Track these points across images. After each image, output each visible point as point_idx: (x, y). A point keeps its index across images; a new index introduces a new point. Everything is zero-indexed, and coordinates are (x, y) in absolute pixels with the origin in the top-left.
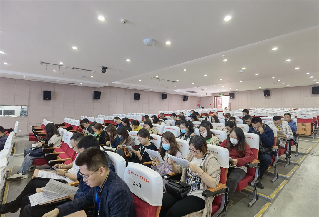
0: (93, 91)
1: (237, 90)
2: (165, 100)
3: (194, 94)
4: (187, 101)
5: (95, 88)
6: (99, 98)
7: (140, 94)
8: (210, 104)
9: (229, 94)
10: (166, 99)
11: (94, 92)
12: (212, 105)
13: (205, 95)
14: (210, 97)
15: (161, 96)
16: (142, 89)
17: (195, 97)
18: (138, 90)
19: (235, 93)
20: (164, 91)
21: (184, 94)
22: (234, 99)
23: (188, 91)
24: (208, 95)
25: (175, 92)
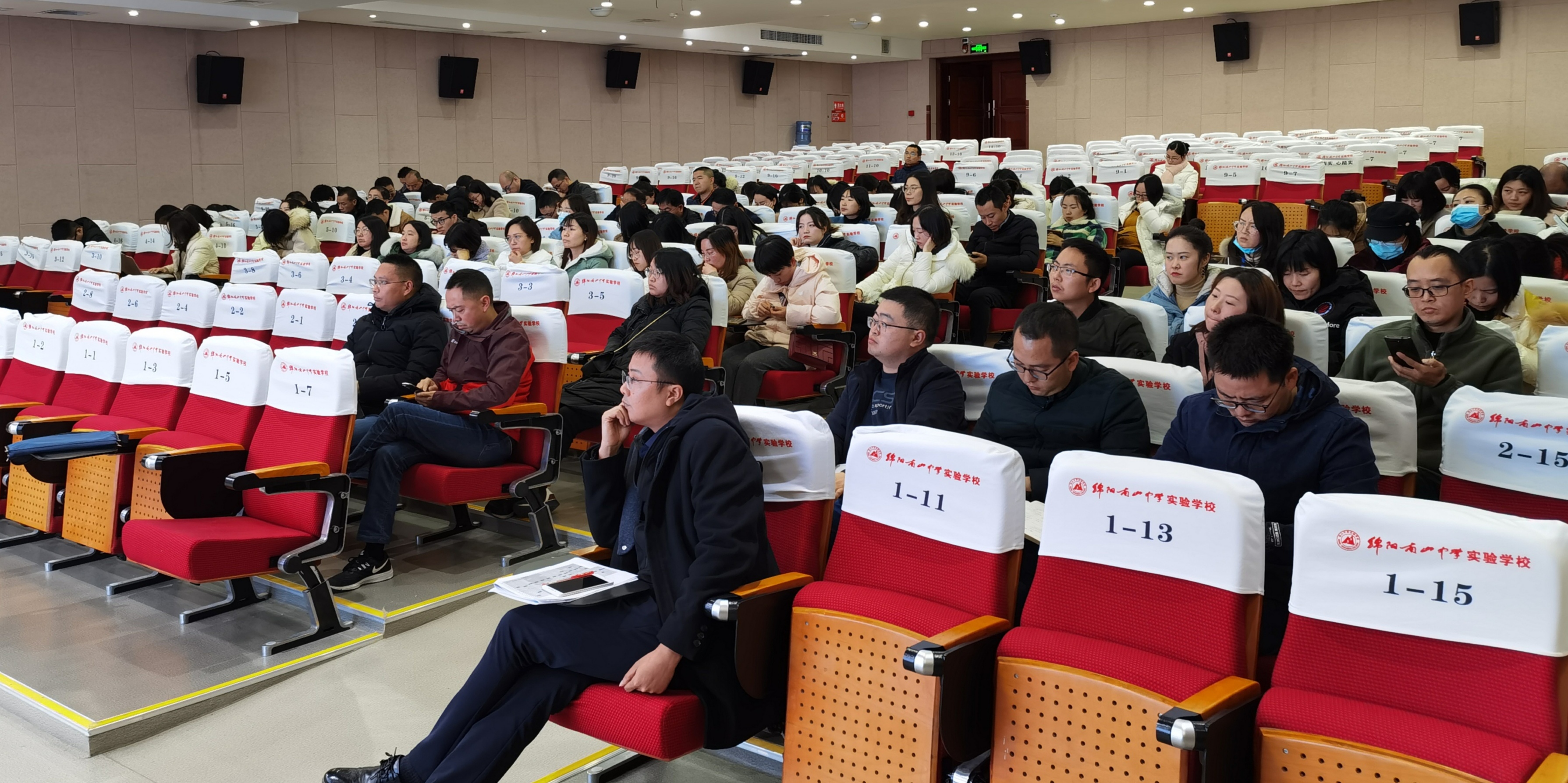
0: (189, 52)
1: (1060, 22)
2: (626, 92)
3: (805, 51)
4: (765, 92)
5: (198, 34)
6: (235, 98)
7: (474, 62)
8: (911, 113)
9: (1021, 44)
10: (632, 85)
11: (200, 58)
12: (921, 116)
13: (875, 52)
14: (906, 62)
15: (599, 71)
16: (488, 30)
17: (813, 66)
18: (459, 36)
19: (1051, 38)
20: (623, 38)
21: (746, 49)
22: (1050, 78)
23: (764, 34)
24: (896, 53)
25: (689, 43)
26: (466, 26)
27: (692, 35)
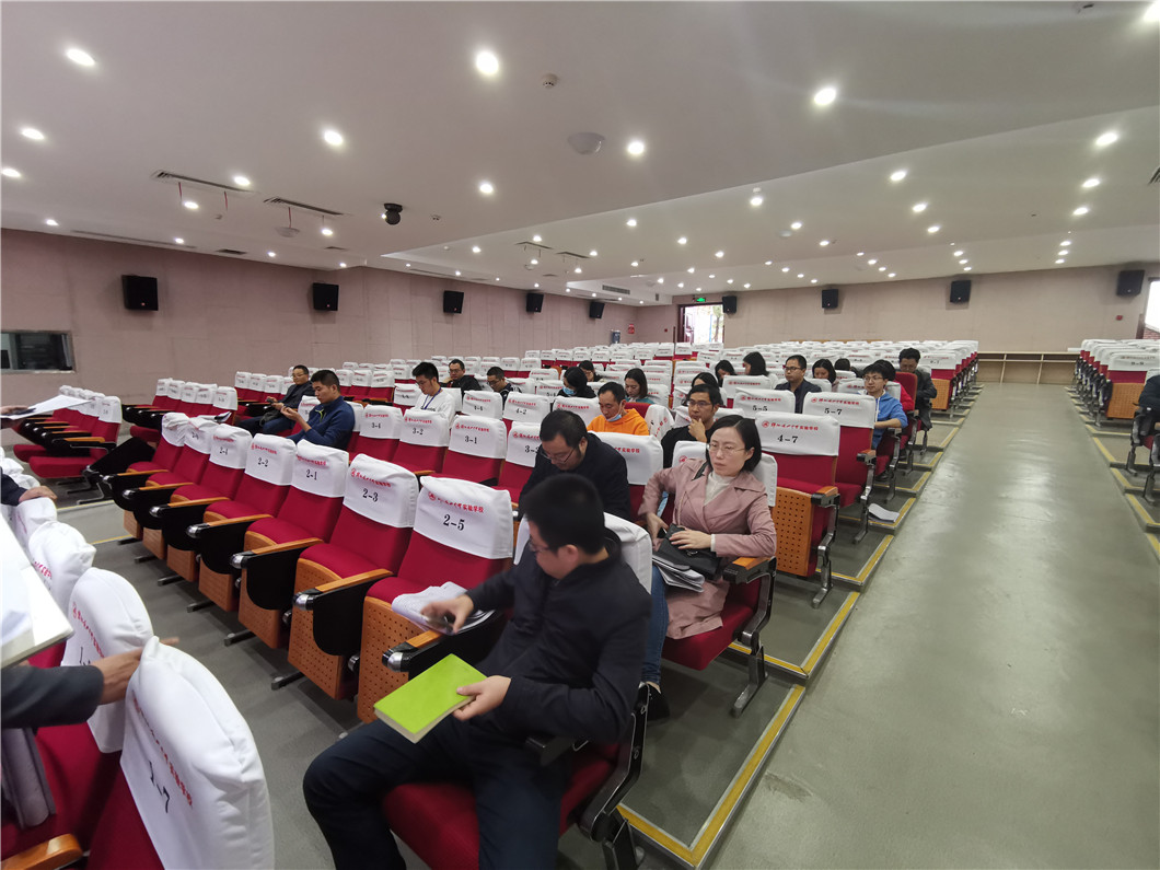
0: (310, 281)
1: (747, 286)
2: (536, 314)
3: (621, 298)
4: (600, 317)
5: (314, 271)
6: (334, 307)
8: (667, 330)
9: (723, 298)
10: (539, 311)
11: (315, 284)
12: (671, 332)
13: (652, 301)
14: (665, 306)
15: (524, 303)
16: (469, 278)
17: (622, 306)
18: (452, 281)
19: (738, 296)
20: (537, 285)
21: (594, 295)
22: (736, 315)
23: (605, 288)
24: (662, 301)
25: (568, 290)
26: (458, 274)
27: (572, 286)
